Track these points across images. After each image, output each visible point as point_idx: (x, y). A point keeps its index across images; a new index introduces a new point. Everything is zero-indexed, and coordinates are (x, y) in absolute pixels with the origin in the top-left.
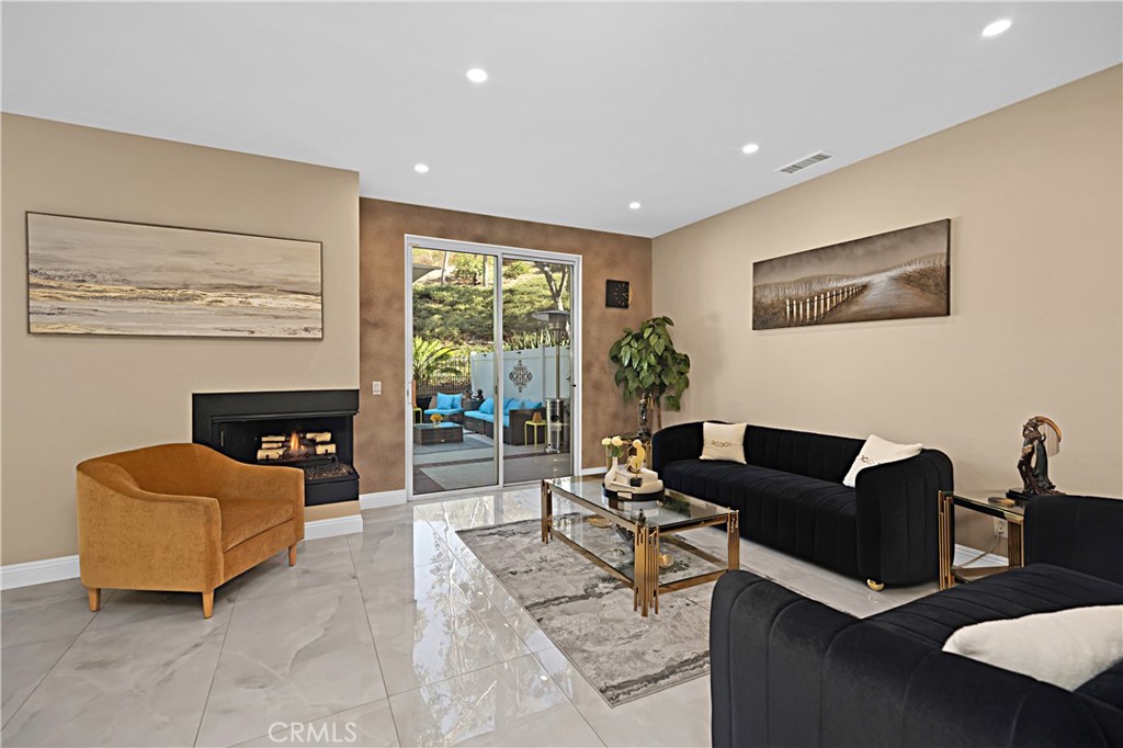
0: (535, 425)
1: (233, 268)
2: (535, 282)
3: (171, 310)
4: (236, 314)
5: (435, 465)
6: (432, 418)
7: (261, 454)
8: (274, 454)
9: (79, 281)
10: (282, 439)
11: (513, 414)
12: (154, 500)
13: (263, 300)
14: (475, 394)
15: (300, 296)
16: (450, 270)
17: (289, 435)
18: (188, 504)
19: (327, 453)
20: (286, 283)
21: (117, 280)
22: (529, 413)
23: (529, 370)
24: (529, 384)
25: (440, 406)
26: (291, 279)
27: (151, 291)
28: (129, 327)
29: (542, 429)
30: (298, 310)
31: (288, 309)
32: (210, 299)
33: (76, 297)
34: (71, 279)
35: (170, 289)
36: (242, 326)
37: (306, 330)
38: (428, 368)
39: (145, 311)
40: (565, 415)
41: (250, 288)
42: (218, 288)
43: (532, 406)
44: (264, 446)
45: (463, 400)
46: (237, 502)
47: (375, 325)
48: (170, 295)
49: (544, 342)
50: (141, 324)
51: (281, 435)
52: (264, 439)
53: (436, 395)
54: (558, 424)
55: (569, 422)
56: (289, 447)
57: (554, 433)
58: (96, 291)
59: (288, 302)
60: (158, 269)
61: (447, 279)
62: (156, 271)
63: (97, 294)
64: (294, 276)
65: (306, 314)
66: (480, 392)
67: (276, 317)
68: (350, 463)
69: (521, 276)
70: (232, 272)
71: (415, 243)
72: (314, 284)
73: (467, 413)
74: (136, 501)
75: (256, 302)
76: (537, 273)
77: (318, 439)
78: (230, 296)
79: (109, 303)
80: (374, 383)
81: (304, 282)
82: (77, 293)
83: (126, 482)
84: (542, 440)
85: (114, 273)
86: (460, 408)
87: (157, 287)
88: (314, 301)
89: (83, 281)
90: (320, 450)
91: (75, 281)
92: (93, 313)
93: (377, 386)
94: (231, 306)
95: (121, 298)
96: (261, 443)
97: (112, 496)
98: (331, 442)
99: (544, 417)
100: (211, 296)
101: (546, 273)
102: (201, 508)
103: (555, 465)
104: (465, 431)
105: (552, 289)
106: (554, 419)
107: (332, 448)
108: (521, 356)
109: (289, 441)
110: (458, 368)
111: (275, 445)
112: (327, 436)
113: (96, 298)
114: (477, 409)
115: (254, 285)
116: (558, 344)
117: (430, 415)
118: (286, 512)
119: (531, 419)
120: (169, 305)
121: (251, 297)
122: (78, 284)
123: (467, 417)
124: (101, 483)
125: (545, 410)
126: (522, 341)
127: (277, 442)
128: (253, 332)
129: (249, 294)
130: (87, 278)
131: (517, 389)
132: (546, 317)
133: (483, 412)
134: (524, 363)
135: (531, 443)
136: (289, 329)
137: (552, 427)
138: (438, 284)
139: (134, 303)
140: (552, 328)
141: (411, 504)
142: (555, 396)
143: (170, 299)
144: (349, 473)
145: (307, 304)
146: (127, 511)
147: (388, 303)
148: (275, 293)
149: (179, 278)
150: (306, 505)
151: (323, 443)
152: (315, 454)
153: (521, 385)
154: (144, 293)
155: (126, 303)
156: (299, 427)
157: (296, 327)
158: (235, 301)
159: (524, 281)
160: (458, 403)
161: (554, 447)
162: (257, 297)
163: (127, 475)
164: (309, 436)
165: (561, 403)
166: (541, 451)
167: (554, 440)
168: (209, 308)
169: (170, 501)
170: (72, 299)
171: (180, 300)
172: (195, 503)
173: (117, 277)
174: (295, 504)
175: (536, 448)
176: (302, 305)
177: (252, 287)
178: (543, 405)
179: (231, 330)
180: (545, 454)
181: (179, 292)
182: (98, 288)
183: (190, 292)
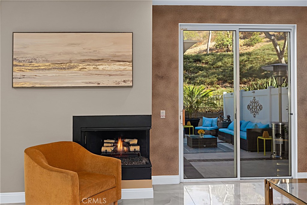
0: (264, 139)
1: (90, 51)
2: (267, 47)
3: (65, 74)
4: (92, 74)
5: (199, 160)
6: (198, 132)
7: (103, 149)
8: (110, 150)
9: (30, 62)
10: (113, 141)
11: (249, 131)
12: (52, 170)
13: (104, 66)
14: (225, 118)
15: (121, 63)
16: (211, 45)
17: (117, 140)
18: (65, 174)
19: (135, 151)
20: (115, 56)
21: (44, 61)
22: (259, 131)
23: (261, 103)
24: (260, 112)
25: (204, 124)
26: (117, 54)
27: (57, 65)
28: (48, 83)
29: (269, 143)
30: (120, 70)
31: (116, 71)
32: (80, 67)
33: (29, 70)
34: (28, 61)
35: (64, 63)
36: (94, 81)
37: (124, 81)
38: (197, 102)
39: (54, 75)
40: (286, 134)
41: (98, 60)
42: (84, 61)
43: (262, 127)
44: (105, 145)
45: (218, 121)
46: (89, 174)
47: (162, 78)
48: (64, 66)
49: (271, 85)
50: (53, 82)
51: (113, 139)
52: (105, 141)
53: (202, 118)
54: (281, 140)
55: (288, 139)
56: (117, 146)
57: (278, 145)
58: (36, 66)
59: (116, 67)
60: (60, 54)
61: (210, 50)
62: (59, 55)
63: (37, 68)
64: (119, 52)
65: (125, 73)
66: (229, 117)
67: (110, 75)
68: (148, 157)
69: (257, 45)
70: (90, 52)
71: (184, 28)
72: (128, 56)
73: (220, 130)
74: (45, 170)
75: (101, 67)
76: (267, 42)
77: (131, 143)
78: (89, 65)
79: (41, 72)
80: (161, 111)
81: (124, 55)
82: (29, 68)
83: (42, 160)
84: (269, 149)
85: (43, 57)
86: (216, 127)
87: (59, 63)
88: (128, 65)
89: (32, 62)
90: (132, 149)
91: (29, 62)
92: (35, 77)
93: (163, 113)
94: (90, 70)
95: (45, 69)
96: (103, 143)
97: (36, 166)
98: (138, 144)
99: (271, 134)
100: (81, 66)
101: (273, 41)
102: (69, 177)
103: (278, 167)
104: (218, 141)
105: (277, 51)
106: (277, 135)
107: (138, 148)
108: (255, 94)
109: (117, 143)
110: (215, 102)
111: (110, 145)
112: (135, 141)
113: (36, 70)
114: (227, 128)
115: (100, 58)
116: (281, 86)
117: (198, 130)
118: (111, 183)
119: (261, 135)
120: (64, 71)
121: (99, 65)
122: (30, 64)
123: (220, 132)
124: (33, 160)
125: (271, 129)
126: (256, 84)
127: (111, 143)
128: (99, 84)
129: (98, 64)
130: (33, 61)
131: (252, 115)
132: (272, 69)
133: (230, 130)
134: (257, 99)
135: (261, 150)
136: (116, 81)
137: (276, 141)
138: (205, 53)
139: (50, 71)
140: (276, 75)
141: (182, 184)
142: (278, 121)
143: (64, 69)
144: (146, 163)
145: (125, 67)
146: (41, 174)
147: (169, 64)
148: (109, 63)
149: (67, 58)
150: (122, 180)
151: (134, 145)
152: (130, 151)
153: (255, 113)
154: (54, 66)
155: (47, 71)
156: (122, 135)
157: (119, 80)
158: (91, 67)
159: (259, 47)
160: (215, 123)
161: (278, 154)
162: (101, 65)
163: (43, 156)
164: (126, 140)
165: (283, 125)
166: (269, 157)
167: (278, 150)
168: (80, 72)
169: (58, 171)
170: (28, 71)
171: (68, 69)
172: (67, 174)
173: (44, 59)
174: (116, 179)
175: (265, 154)
176: (123, 68)
177: (99, 60)
178: (270, 126)
179: (90, 83)
180: (271, 159)
181: (68, 64)
182: (37, 65)
183: (72, 64)
